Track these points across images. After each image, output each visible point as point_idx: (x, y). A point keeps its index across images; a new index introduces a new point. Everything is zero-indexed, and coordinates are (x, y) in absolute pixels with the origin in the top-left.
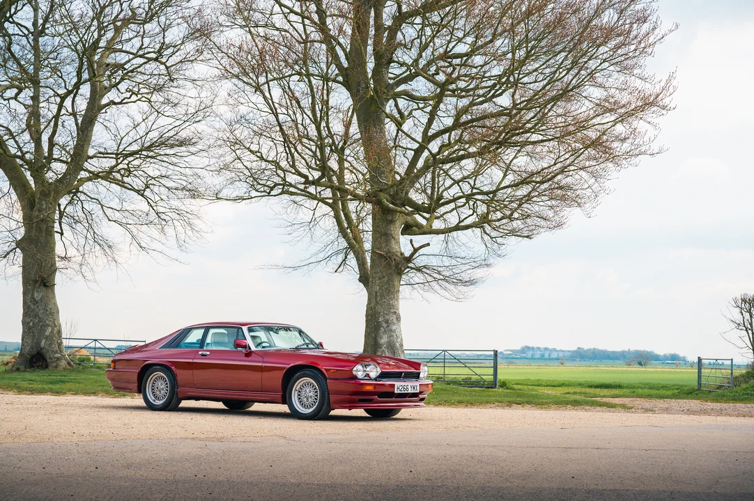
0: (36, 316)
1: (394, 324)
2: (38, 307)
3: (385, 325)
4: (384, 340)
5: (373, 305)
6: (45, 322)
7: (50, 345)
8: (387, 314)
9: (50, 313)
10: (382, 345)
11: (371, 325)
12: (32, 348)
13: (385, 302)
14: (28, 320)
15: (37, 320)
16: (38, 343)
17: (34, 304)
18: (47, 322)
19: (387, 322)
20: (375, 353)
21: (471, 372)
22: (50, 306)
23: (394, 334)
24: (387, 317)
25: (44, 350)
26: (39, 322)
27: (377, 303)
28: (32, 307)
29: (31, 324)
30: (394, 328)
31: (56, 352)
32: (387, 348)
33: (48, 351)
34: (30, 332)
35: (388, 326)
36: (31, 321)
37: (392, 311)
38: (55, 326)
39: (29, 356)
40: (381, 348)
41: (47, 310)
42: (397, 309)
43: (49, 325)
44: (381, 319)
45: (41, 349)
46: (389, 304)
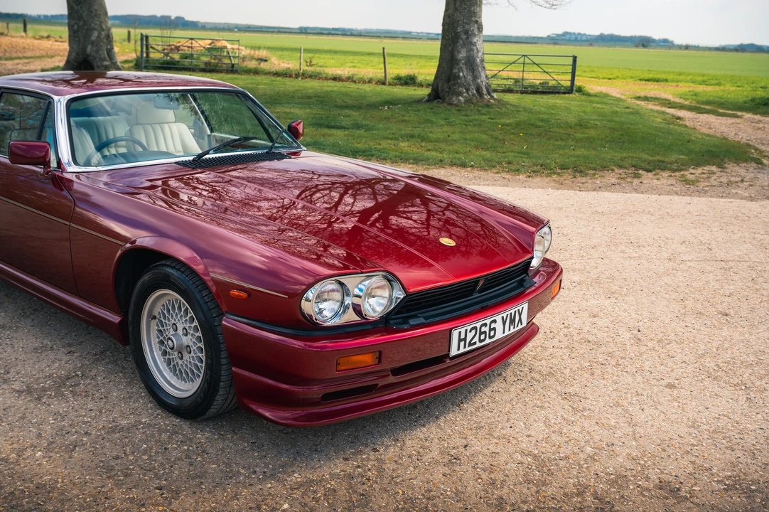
0: (80, 18)
1: (475, 35)
2: (81, 8)
3: (464, 37)
4: (462, 54)
5: (450, 11)
6: (90, 25)
7: (97, 51)
8: (466, 23)
9: (96, 15)
10: (460, 60)
11: (448, 36)
12: (78, 54)
13: (465, 8)
14: (73, 22)
15: (81, 23)
16: (84, 49)
17: (77, 5)
18: (93, 25)
19: (467, 32)
20: (452, 70)
21: (549, 78)
22: (95, 7)
23: (474, 48)
24: (467, 27)
25: (91, 58)
26: (84, 24)
27: (456, 9)
28: (76, 7)
29: (76, 27)
30: (475, 40)
31: (104, 60)
32: (466, 64)
33: (95, 58)
34: (75, 37)
35: (468, 38)
36: (76, 23)
37: (473, 19)
38: (103, 30)
39: (75, 64)
40: (458, 64)
41: (91, 12)
42: (480, 17)
43: (94, 29)
44: (459, 29)
45: (87, 55)
46: (470, 11)
